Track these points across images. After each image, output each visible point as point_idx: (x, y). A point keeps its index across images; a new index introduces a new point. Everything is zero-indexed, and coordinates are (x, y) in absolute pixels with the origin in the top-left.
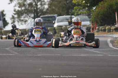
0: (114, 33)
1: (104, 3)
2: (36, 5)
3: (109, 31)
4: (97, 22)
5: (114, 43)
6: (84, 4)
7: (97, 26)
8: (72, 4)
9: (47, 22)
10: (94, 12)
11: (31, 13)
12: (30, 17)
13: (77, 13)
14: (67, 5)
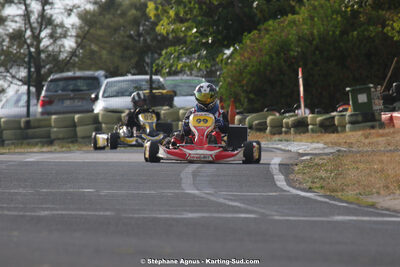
0: (291, 137)
1: (260, 37)
2: (37, 38)
3: (277, 129)
4: (237, 100)
5: (293, 172)
6: (196, 37)
7: (238, 113)
8: (155, 38)
9: (72, 95)
10: (229, 67)
11: (19, 65)
12: (13, 77)
13: (171, 67)
14: (136, 38)
